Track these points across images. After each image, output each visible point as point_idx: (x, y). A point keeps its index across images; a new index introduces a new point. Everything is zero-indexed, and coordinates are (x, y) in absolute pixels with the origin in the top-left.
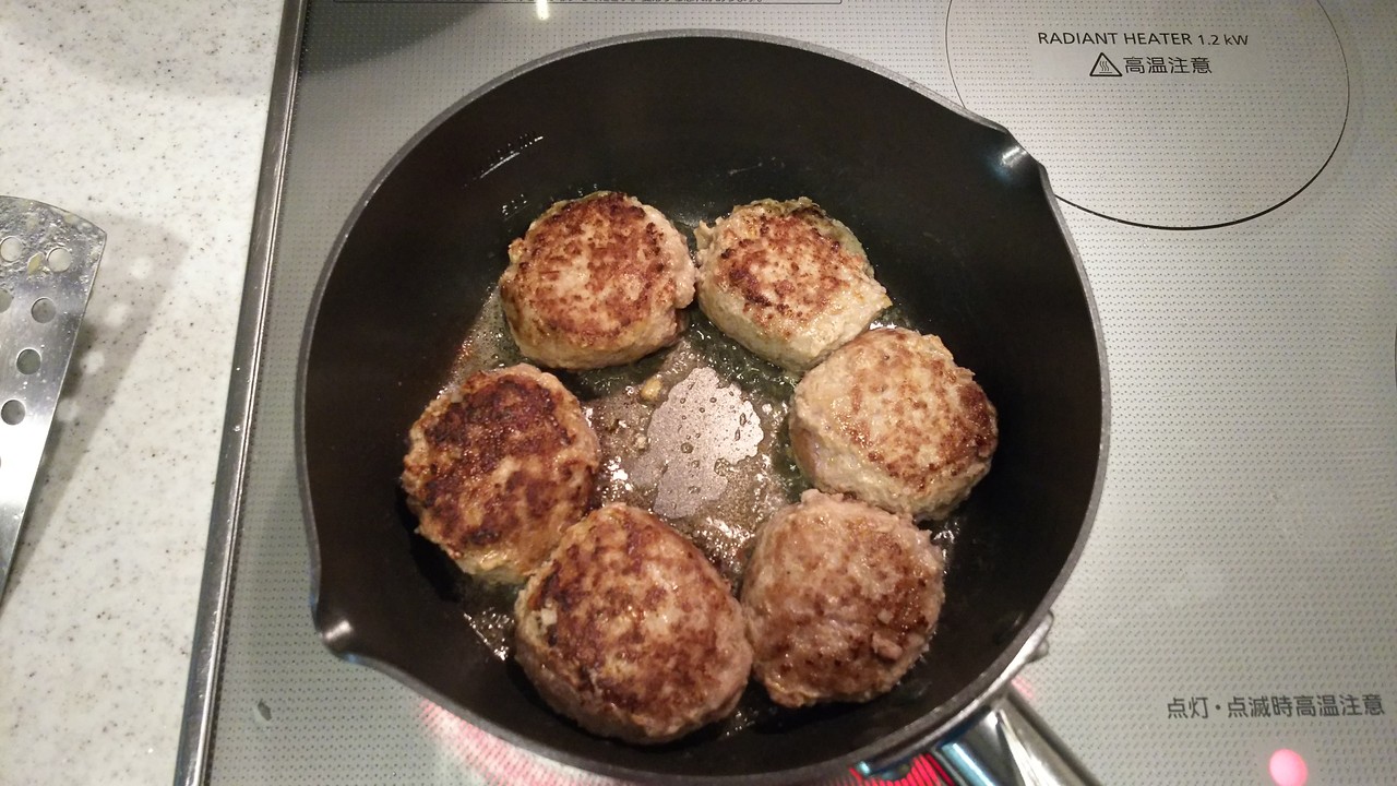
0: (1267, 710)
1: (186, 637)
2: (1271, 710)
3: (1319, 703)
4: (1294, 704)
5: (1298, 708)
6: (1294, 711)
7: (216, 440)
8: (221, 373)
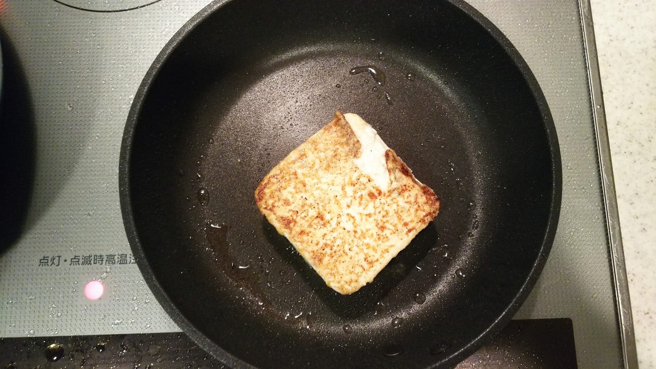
0: (90, 262)
2: (92, 262)
3: (118, 258)
4: (105, 258)
5: (106, 261)
6: (104, 262)
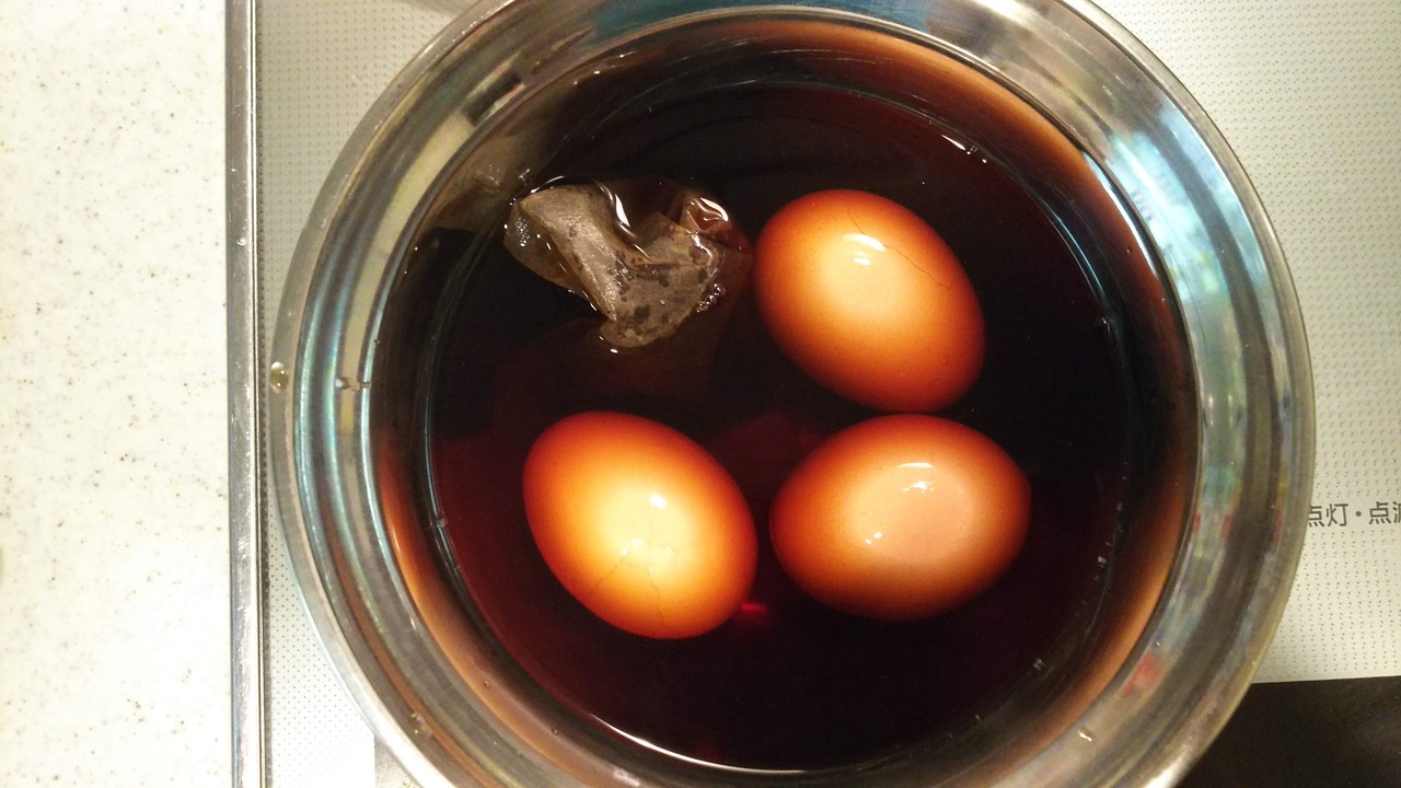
1: (221, 478)
7: (220, 255)
8: (215, 174)
